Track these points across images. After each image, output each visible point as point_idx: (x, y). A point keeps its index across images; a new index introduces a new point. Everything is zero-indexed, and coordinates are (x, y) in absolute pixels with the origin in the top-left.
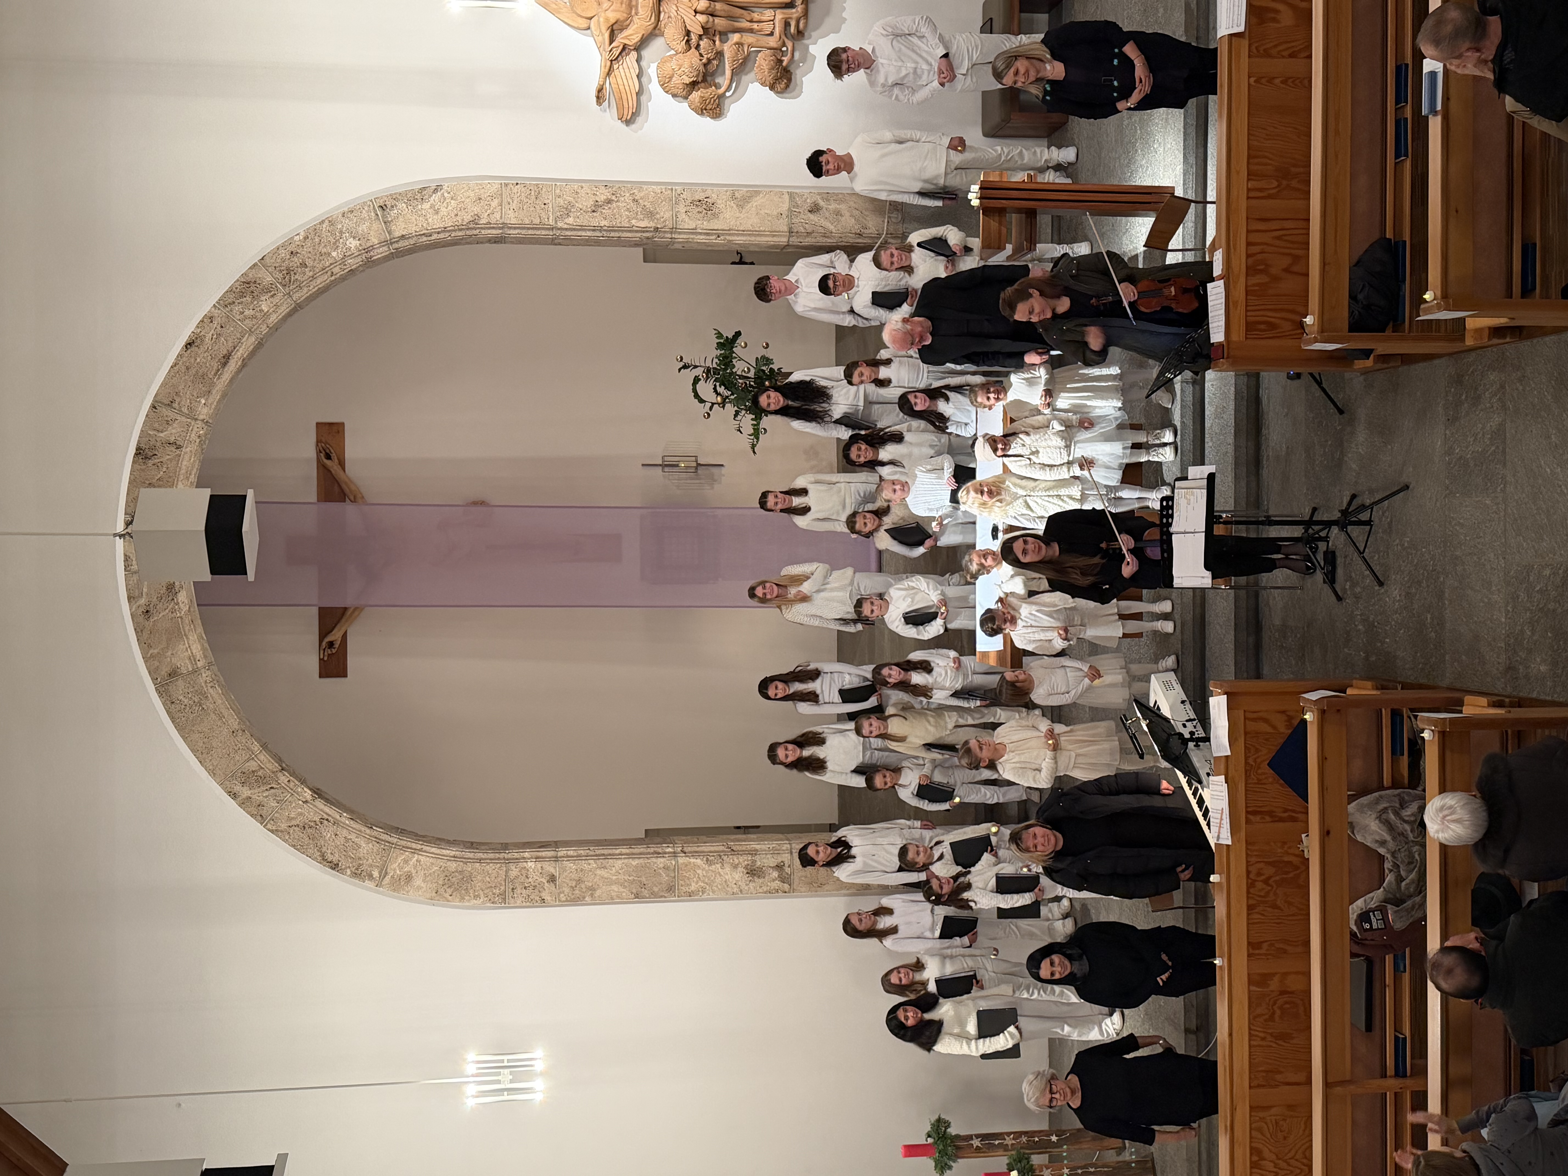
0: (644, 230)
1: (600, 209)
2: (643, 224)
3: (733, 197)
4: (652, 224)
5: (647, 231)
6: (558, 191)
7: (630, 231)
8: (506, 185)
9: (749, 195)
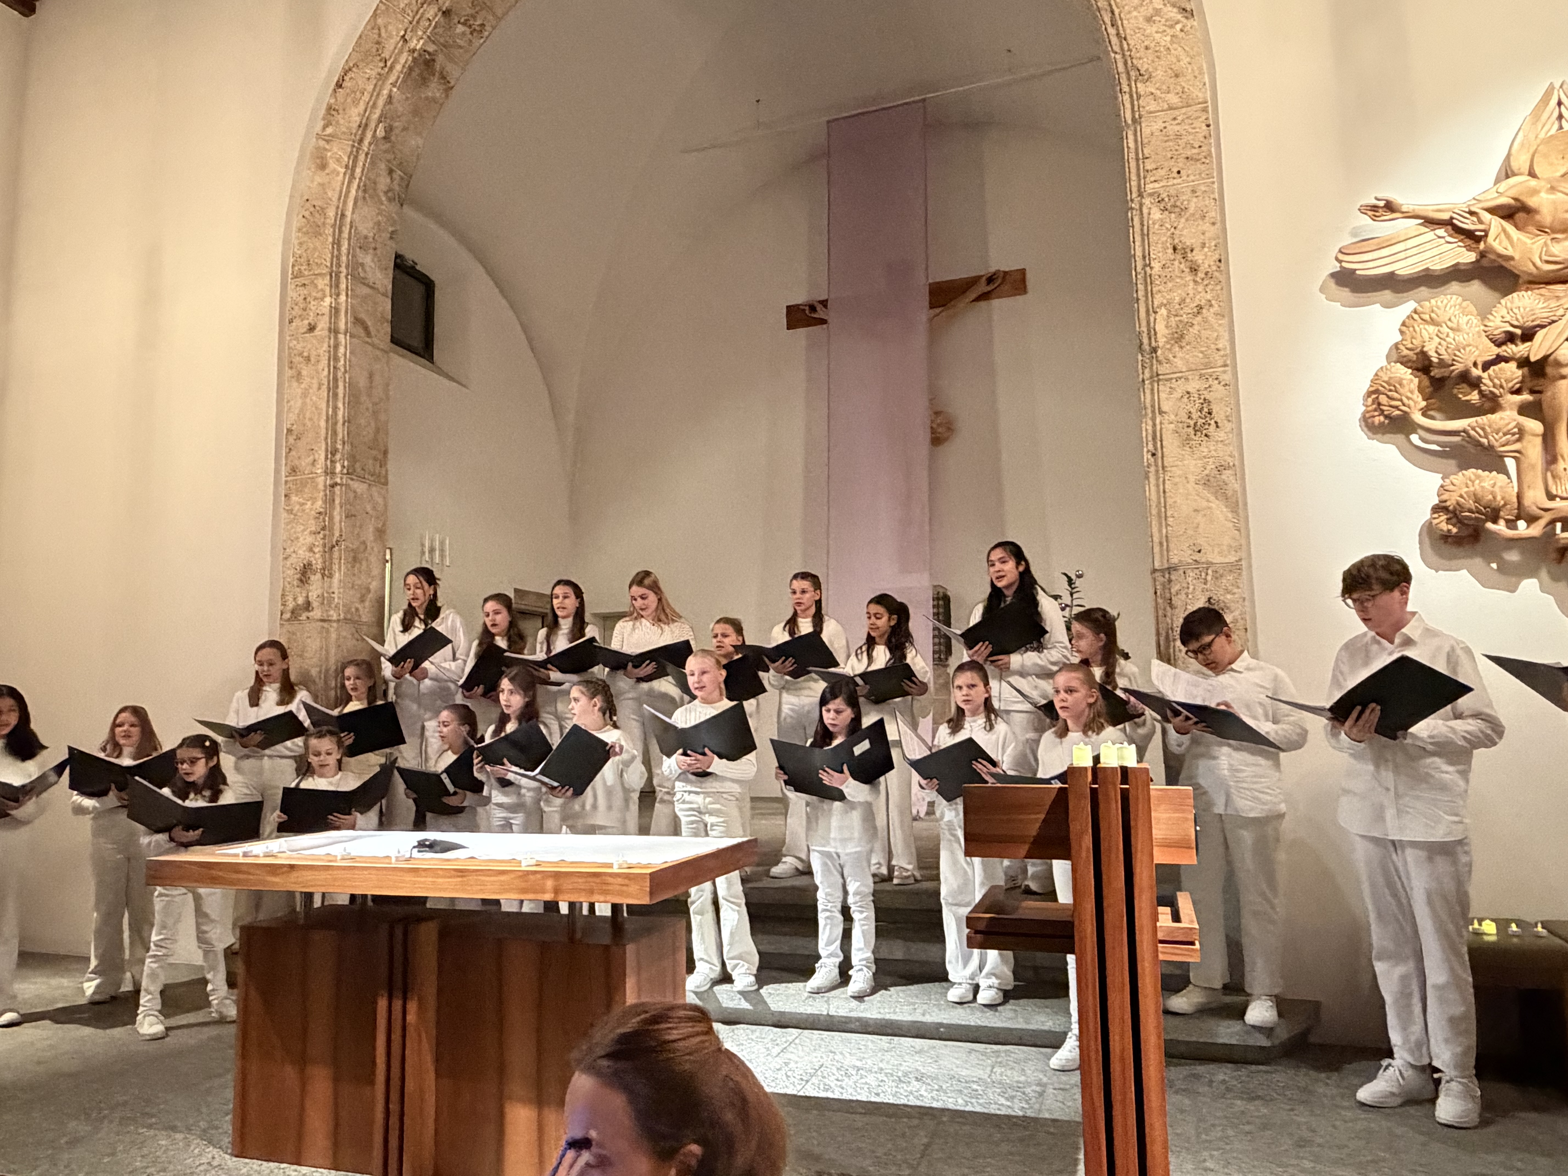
0: (1152, 333)
1: (1179, 257)
2: (1161, 327)
3: (1221, 468)
4: (1162, 341)
5: (1150, 338)
6: (1203, 188)
7: (1148, 311)
8: (1205, 110)
9: (1230, 493)
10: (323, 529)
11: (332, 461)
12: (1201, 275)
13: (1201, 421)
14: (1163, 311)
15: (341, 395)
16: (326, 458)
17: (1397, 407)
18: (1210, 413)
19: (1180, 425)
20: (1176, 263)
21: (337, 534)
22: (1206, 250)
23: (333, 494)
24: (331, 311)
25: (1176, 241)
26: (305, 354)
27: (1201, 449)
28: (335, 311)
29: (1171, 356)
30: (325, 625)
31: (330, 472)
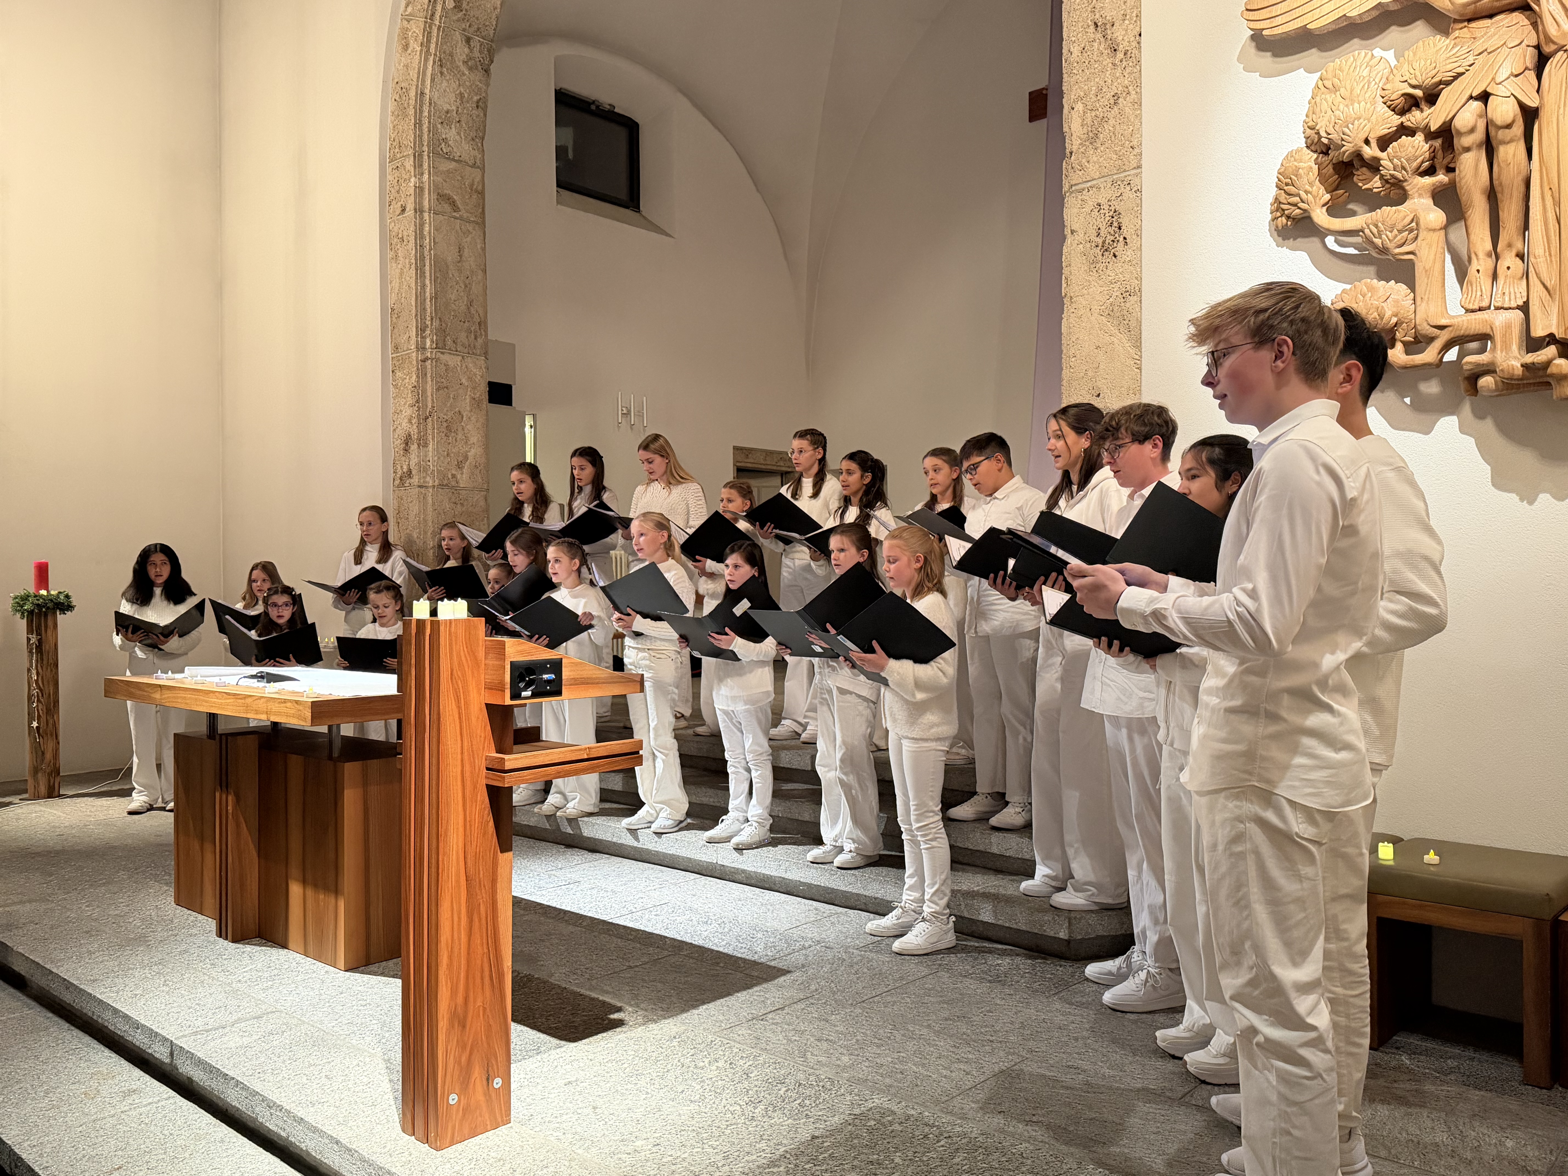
3: (1124, 293)
4: (1076, 143)
9: (1128, 322)
10: (417, 402)
11: (422, 337)
12: (1120, 55)
13: (1110, 238)
14: (1079, 107)
15: (428, 274)
16: (417, 335)
17: (1295, 205)
18: (1120, 228)
19: (1088, 245)
20: (1096, 44)
21: (430, 405)
22: (1127, 22)
23: (424, 368)
24: (415, 190)
25: (1097, 16)
26: (400, 236)
27: (1108, 272)
28: (419, 190)
29: (1084, 161)
30: (423, 490)
31: (421, 348)
